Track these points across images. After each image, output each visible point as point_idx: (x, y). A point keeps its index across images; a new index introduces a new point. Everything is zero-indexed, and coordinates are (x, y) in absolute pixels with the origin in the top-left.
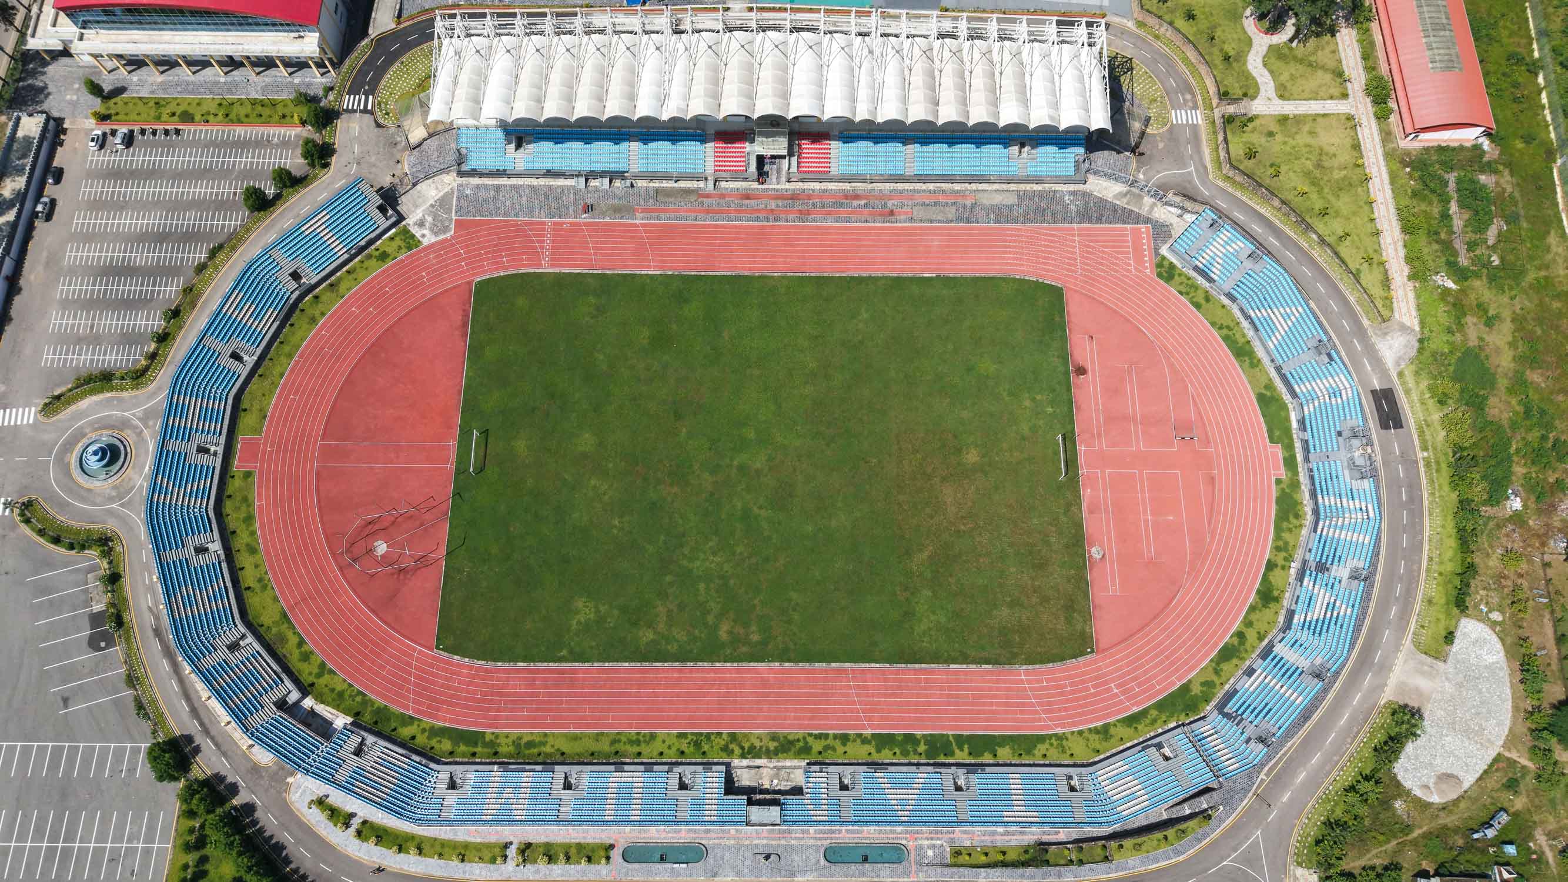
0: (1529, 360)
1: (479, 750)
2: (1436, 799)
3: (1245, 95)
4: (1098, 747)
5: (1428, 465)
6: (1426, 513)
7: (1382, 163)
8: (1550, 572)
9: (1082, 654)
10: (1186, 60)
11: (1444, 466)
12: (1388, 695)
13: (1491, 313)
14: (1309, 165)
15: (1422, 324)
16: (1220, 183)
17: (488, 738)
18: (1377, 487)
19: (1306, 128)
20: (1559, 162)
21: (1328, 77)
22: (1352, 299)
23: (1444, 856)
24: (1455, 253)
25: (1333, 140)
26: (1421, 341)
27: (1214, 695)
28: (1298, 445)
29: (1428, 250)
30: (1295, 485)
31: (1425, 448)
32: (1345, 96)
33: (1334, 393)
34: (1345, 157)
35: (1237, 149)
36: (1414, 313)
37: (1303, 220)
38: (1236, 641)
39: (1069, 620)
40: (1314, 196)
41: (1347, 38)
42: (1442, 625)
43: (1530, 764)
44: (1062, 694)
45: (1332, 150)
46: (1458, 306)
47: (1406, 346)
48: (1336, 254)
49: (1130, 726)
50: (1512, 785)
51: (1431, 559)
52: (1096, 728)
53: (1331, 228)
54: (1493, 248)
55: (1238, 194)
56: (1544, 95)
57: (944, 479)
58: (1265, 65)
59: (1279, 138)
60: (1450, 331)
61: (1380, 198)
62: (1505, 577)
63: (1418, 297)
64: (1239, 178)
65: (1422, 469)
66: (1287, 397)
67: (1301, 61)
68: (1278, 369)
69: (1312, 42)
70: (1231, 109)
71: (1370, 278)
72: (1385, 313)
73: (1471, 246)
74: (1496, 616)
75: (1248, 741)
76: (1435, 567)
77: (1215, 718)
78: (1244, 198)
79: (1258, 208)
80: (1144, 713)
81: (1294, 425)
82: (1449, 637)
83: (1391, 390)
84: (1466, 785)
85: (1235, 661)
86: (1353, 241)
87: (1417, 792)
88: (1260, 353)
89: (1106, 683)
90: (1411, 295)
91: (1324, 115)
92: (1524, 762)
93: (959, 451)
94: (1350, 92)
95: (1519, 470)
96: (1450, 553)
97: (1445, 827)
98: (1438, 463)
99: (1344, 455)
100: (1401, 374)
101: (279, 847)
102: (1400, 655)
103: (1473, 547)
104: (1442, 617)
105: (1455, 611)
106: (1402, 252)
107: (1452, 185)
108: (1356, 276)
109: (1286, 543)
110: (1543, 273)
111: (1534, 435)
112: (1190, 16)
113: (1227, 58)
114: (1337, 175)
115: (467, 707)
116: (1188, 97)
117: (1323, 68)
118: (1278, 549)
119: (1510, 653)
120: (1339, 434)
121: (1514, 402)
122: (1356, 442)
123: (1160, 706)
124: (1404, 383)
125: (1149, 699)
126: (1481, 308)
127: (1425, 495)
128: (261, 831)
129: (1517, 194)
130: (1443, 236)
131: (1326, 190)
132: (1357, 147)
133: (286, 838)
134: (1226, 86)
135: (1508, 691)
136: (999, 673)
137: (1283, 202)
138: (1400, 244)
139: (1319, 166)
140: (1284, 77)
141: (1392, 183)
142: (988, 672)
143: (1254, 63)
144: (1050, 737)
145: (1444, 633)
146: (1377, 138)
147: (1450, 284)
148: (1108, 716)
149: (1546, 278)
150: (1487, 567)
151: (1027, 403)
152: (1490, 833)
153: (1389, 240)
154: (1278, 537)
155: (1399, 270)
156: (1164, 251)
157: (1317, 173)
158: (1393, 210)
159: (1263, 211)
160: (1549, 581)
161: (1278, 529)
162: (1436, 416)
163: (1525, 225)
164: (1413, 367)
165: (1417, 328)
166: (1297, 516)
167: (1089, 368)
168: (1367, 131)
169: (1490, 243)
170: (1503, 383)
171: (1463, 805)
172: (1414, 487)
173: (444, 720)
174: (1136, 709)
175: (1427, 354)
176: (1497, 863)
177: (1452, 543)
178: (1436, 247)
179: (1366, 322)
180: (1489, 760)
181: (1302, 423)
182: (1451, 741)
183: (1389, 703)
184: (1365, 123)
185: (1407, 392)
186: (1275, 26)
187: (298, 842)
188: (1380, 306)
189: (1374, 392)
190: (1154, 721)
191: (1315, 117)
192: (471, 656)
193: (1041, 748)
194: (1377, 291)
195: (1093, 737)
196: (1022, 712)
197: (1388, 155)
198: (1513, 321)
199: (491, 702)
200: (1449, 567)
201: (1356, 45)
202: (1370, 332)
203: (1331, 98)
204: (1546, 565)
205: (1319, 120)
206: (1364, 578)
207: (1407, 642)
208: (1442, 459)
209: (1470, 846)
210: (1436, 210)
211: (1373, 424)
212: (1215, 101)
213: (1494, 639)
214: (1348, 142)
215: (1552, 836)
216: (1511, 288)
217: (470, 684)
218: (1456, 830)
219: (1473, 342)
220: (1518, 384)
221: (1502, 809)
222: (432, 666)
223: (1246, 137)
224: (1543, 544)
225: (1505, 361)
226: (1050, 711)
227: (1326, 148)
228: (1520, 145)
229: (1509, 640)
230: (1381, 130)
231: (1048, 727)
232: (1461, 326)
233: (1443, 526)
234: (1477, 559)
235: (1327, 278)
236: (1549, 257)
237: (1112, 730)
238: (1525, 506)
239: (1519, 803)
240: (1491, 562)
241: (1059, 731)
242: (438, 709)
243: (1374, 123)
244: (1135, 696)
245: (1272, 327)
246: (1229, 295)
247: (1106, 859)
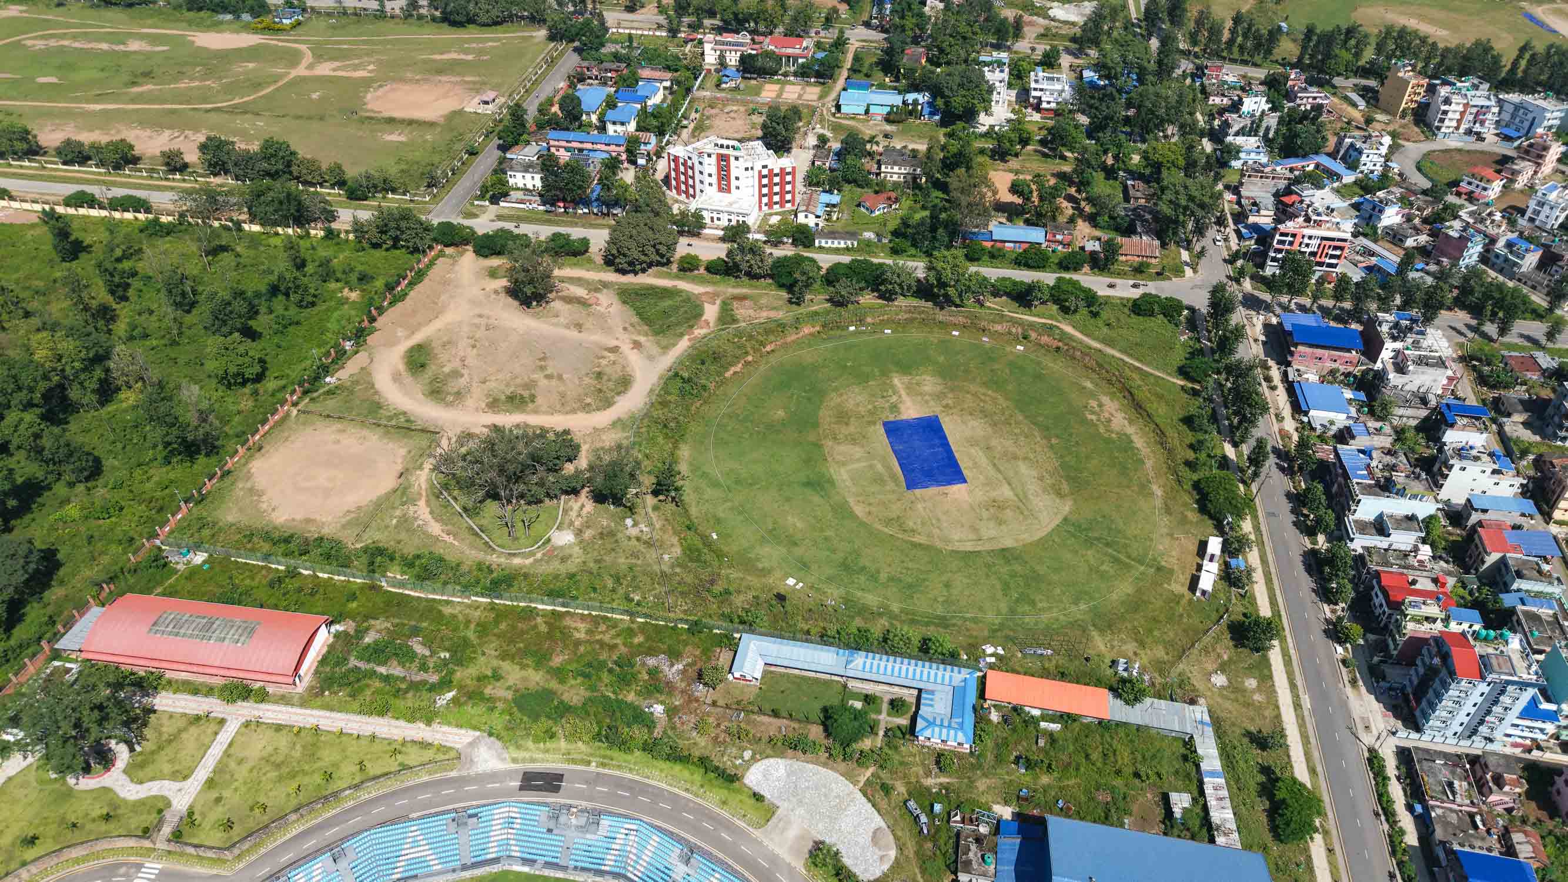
0: (541, 660)
2: (893, 853)
3: (160, 811)
5: (604, 765)
6: (646, 781)
7: (308, 712)
8: (721, 703)
10: (77, 861)
11: (608, 753)
12: (799, 865)
13: (489, 673)
14: (274, 774)
15: (475, 728)
16: (241, 865)
18: (611, 814)
19: (233, 765)
20: (384, 584)
21: (193, 730)
22: (426, 778)
23: (940, 862)
24: (424, 683)
25: (258, 746)
26: (490, 735)
28: (547, 872)
29: (411, 700)
31: (589, 763)
32: (222, 722)
33: (510, 822)
34: (283, 741)
35: (216, 837)
36: (463, 731)
37: (326, 798)
40: (306, 780)
41: (164, 701)
42: (744, 798)
43: (871, 770)
45: (270, 749)
46: (472, 695)
47: (490, 748)
48: (375, 778)
50: (886, 789)
51: (687, 790)
53: (346, 775)
54: (433, 653)
55: (263, 851)
56: (320, 575)
58: (141, 783)
59: (226, 794)
60: (492, 709)
61: (341, 724)
62: (717, 737)
63: (449, 724)
64: (246, 845)
65: (606, 771)
66: (496, 868)
67: (160, 748)
68: (465, 868)
69: (147, 732)
70: (167, 830)
71: (413, 757)
72: (453, 754)
73: (423, 667)
74: (748, 755)
76: (694, 788)
78: (270, 847)
79: (288, 836)
81: (526, 869)
82: (758, 797)
83: (525, 773)
84: (883, 824)
86: (370, 760)
87: (886, 867)
90: (445, 728)
91: (230, 745)
92: (869, 773)
94: (221, 716)
95: (631, 697)
96: (686, 774)
97: (917, 853)
98: (604, 757)
99: (571, 833)
100: (514, 760)
102: (766, 842)
103: (686, 753)
104: (739, 797)
105: (736, 785)
106: (402, 723)
107: (362, 665)
108: (405, 767)
110: (472, 626)
111: (605, 677)
112: (32, 841)
113: (107, 817)
114: (297, 754)
116: (123, 870)
117: (180, 731)
119: (782, 755)
120: (550, 831)
121: (573, 682)
122: (563, 819)
124: (524, 760)
126: (481, 679)
127: (629, 776)
129: (397, 621)
130: (403, 686)
131: (306, 768)
132: (279, 728)
134: (136, 828)
135: (811, 766)
137: (296, 810)
138: (393, 722)
139: (278, 766)
140: (167, 768)
141: (332, 710)
143: (130, 791)
145: (753, 801)
146: (283, 708)
147: (450, 695)
149: (478, 625)
150: (705, 748)
152: (924, 819)
153: (385, 730)
155: (418, 731)
157: (285, 770)
158: (359, 718)
159: (294, 832)
160: (727, 706)
162: (563, 744)
163: (425, 624)
164: (511, 749)
165: (478, 733)
168: (269, 714)
169: (428, 653)
170: (554, 685)
171: (899, 833)
172: (619, 783)
175: (503, 733)
176: (948, 821)
177: (678, 768)
178: (410, 695)
179: (453, 774)
180: (864, 800)
181: (525, 861)
182: (846, 823)
183: (806, 866)
184: (261, 714)
185: (533, 760)
186: (106, 759)
188: (443, 757)
189: (521, 788)
191: (227, 754)
194: (429, 754)
197: (304, 703)
198: (503, 660)
200: (698, 776)
201: (178, 696)
202: (464, 773)
203: (216, 734)
204: (714, 704)
205: (232, 751)
206: (690, 853)
207: (756, 833)
208: (602, 752)
209: (933, 837)
210: (377, 684)
211: (551, 799)
212: (147, 844)
213: (766, 762)
214: (270, 733)
215: (928, 774)
216: (475, 652)
218: (920, 845)
219: (509, 695)
220: (559, 674)
221: (905, 802)
223: (207, 825)
224: (697, 700)
225: (536, 678)
227: (265, 754)
228: (354, 605)
229: (769, 751)
230: (276, 702)
232: (491, 699)
233: (661, 770)
234: (696, 753)
235: (394, 794)
236: (460, 617)
238: (662, 703)
239: (901, 788)
240: (701, 744)
243: (263, 706)
245: (421, 861)
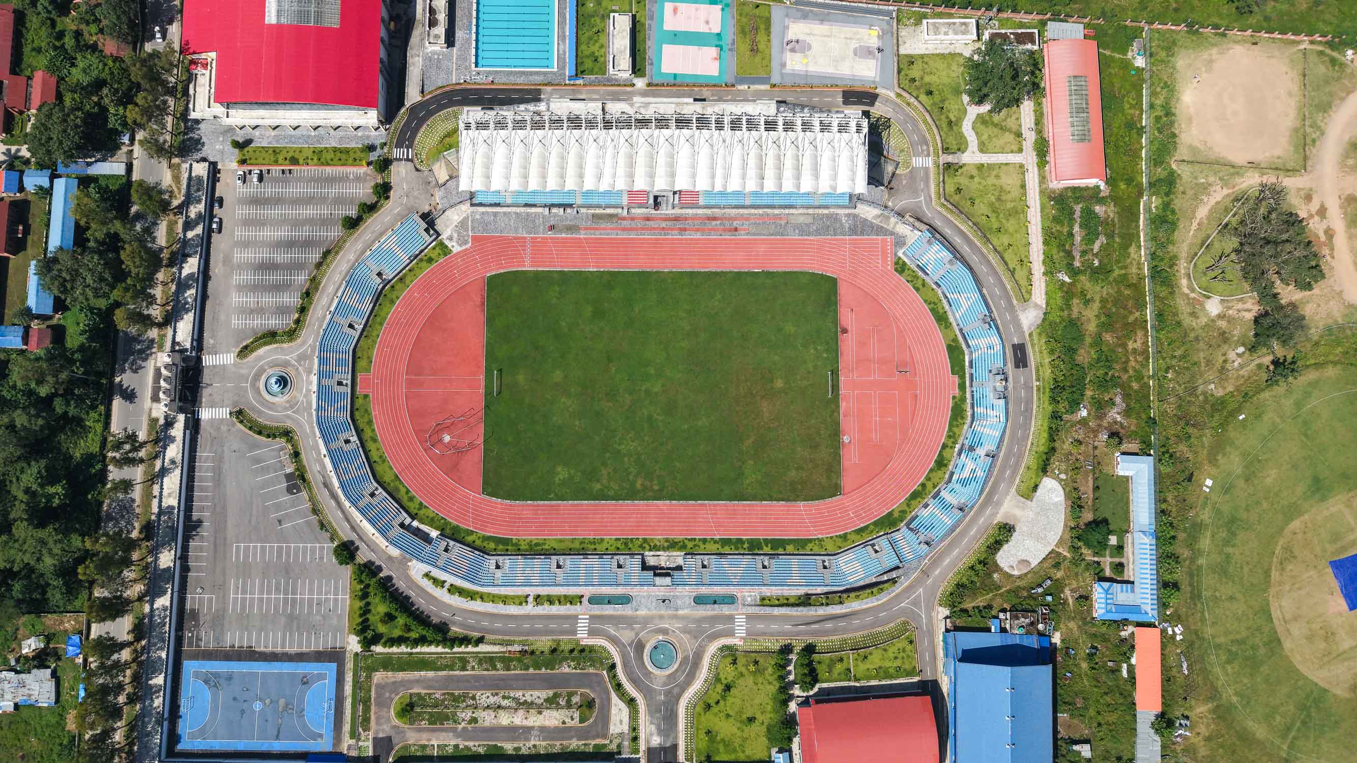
0: (1107, 325)
1: (509, 548)
2: (1016, 573)
3: (959, 150)
4: (840, 544)
5: (1038, 389)
6: (1033, 418)
7: (1038, 197)
8: (1097, 452)
9: (835, 495)
10: (925, 121)
11: (1047, 390)
12: (997, 519)
13: (1088, 297)
14: (993, 199)
15: (1047, 304)
16: (939, 209)
17: (514, 542)
18: (1007, 404)
19: (994, 173)
20: (1145, 198)
21: (1012, 136)
22: (1009, 287)
23: (1015, 601)
24: (1073, 258)
25: (1009, 181)
26: (1045, 314)
27: (906, 518)
28: (967, 376)
29: (1058, 256)
30: (963, 399)
31: (1038, 380)
32: (1020, 150)
33: (990, 347)
34: (1015, 193)
35: (950, 188)
36: (1044, 296)
37: (985, 236)
38: (920, 488)
39: (829, 477)
40: (993, 220)
41: (1027, 109)
42: (1033, 481)
43: (1068, 555)
44: (822, 517)
45: (1008, 189)
46: (1068, 292)
47: (1036, 317)
48: (1002, 258)
49: (858, 534)
50: (1057, 565)
51: (1032, 444)
52: (839, 535)
53: (1001, 241)
54: (1096, 255)
55: (949, 216)
56: (1144, 151)
57: (763, 397)
58: (973, 129)
59: (977, 179)
60: (1062, 310)
61: (1033, 222)
62: (1071, 454)
63: (1047, 286)
64: (950, 206)
65: (1035, 392)
66: (964, 346)
67: (996, 125)
68: (961, 330)
69: (1004, 111)
70: (950, 159)
71: (1020, 274)
72: (1026, 296)
73: (1084, 253)
74: (1063, 476)
75: (920, 543)
76: (1034, 449)
77: (904, 530)
78: (952, 219)
79: (960, 225)
80: (866, 527)
81: (967, 364)
82: (1036, 487)
83: (1023, 344)
84: (1033, 566)
85: (919, 499)
86: (1013, 250)
87: (1007, 569)
88: (952, 319)
89: (847, 511)
90: (1043, 285)
91: (1007, 164)
92: (1065, 553)
93: (771, 381)
94: (1024, 148)
95: (1089, 393)
96: (1043, 441)
97: (1019, 587)
98: (1044, 388)
99: (991, 384)
100: (1030, 335)
101: (408, 598)
102: (1008, 497)
103: (1056, 438)
104: (1034, 476)
105: (1041, 474)
106: (1041, 257)
107: (1077, 214)
108: (1013, 272)
109: (955, 434)
110: (1123, 272)
111: (1100, 373)
112: (930, 93)
113: (950, 123)
114: (1009, 205)
115: (500, 525)
116: (925, 147)
117: (1010, 131)
118: (949, 437)
119: (1067, 496)
120: (990, 371)
121: (1092, 353)
122: (999, 377)
123: (875, 524)
124: (1032, 340)
125: (869, 520)
126: (1083, 293)
127: (1035, 407)
128: (397, 589)
129: (1116, 220)
130: (1067, 247)
131: (1001, 216)
132: (1023, 186)
133: (411, 593)
134: (947, 143)
135: (1063, 517)
136: (789, 506)
137: (974, 224)
138: (1042, 252)
139: (999, 199)
140: (985, 137)
141: (1042, 211)
142: (783, 505)
143: (967, 128)
144: (815, 540)
145: (1033, 486)
146: (1037, 181)
147: (1067, 279)
148: (847, 528)
149: (1125, 274)
150: (1063, 449)
151: (812, 351)
152: (1040, 590)
153: (1035, 249)
154: (950, 430)
155: (1038, 268)
156: (900, 254)
157: (997, 204)
158: (1040, 230)
159: (962, 228)
160: (1095, 456)
161: (951, 425)
162: (1047, 360)
163: (1117, 240)
164: (1038, 330)
165: (1044, 306)
166: (963, 418)
167: (849, 328)
168: (1031, 175)
169: (1095, 251)
170: (1088, 340)
171: (1029, 576)
172: (1029, 402)
173: (490, 532)
174: (862, 525)
175: (1047, 322)
176: (1042, 605)
177: (1045, 435)
178: (1062, 254)
179: (1015, 302)
180: (1047, 553)
181: (971, 362)
182: (1029, 543)
183: (999, 522)
184: (1030, 170)
185: (1033, 346)
186: (980, 102)
187: (418, 595)
188: (1024, 291)
189: (1014, 346)
190: (872, 532)
191: (1000, 165)
192: (503, 498)
193: (810, 546)
194: (1023, 283)
195: (837, 540)
196: (800, 527)
197: (1042, 192)
198: (1101, 301)
199: (515, 522)
200: (1042, 449)
201: (1032, 113)
202: (1017, 308)
203: (1012, 152)
204: (1095, 448)
205: (1003, 167)
206: (992, 456)
207: (1013, 490)
208: (1047, 386)
209: (1031, 596)
210: (1065, 230)
211: (1010, 366)
212: (940, 152)
213: (1060, 489)
214: (1019, 183)
215: (1072, 590)
216: (1103, 280)
217: (502, 513)
218: (1024, 589)
219: (1075, 315)
220: (1098, 341)
221: (1049, 578)
222: (480, 503)
223: (956, 179)
224: (1095, 436)
225: (1092, 327)
226: (815, 526)
227: (1005, 187)
228: (1123, 186)
229: (1067, 490)
230: (1040, 175)
231: (815, 535)
232: (1069, 307)
233: (1042, 425)
234: (1057, 445)
235: (996, 273)
236: (1129, 260)
237: (849, 536)
238: (1089, 414)
239: (1059, 574)
240: (1066, 445)
241: (820, 536)
242: (486, 526)
243: (1036, 169)
244: (863, 518)
245: (959, 306)
246: (936, 283)
247: (841, 603)
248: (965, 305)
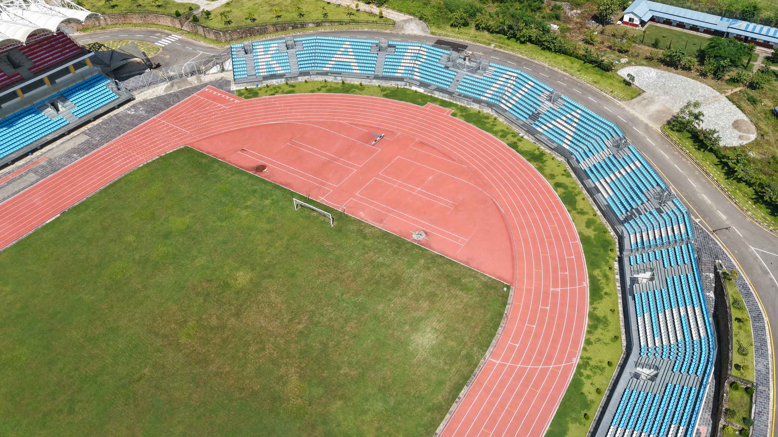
4: (612, 334)
5: (500, 47)
6: (532, 60)
8: (608, 33)
9: (505, 296)
12: (657, 127)
14: (267, 8)
15: (411, 14)
16: (228, 46)
22: (366, 30)
26: (421, 19)
27: (601, 224)
28: (436, 94)
30: (463, 109)
33: (418, 57)
36: (402, 14)
37: (295, 24)
38: (561, 190)
39: (464, 288)
40: (287, 14)
43: (740, 88)
44: (537, 336)
47: (417, 25)
48: (332, 22)
49: (601, 298)
51: (564, 70)
52: (589, 326)
53: (314, 18)
63: (394, 9)
64: (235, 35)
65: (502, 50)
66: (399, 85)
68: (377, 77)
71: (362, 18)
72: (390, 22)
74: (624, 60)
77: (626, 229)
80: (593, 280)
81: (421, 90)
82: (627, 83)
83: (440, 40)
84: (746, 119)
85: (578, 198)
86: (333, 14)
87: (744, 142)
88: (356, 82)
89: (546, 293)
92: (736, 90)
96: (568, 62)
99: (463, 72)
100: (432, 33)
102: (628, 109)
105: (610, 73)
108: (354, 21)
109: (502, 131)
114: (287, 4)
119: (655, 67)
120: (447, 67)
122: (459, 60)
123: (593, 264)
124: (440, 35)
125: (581, 269)
127: (520, 56)
131: (291, 10)
135: (681, 77)
136: (480, 384)
137: (274, 25)
139: (272, 5)
142: (469, 396)
144: (579, 373)
145: (622, 85)
148: (581, 310)
155: (370, 8)
157: (275, 8)
162: (473, 32)
164: (433, 28)
165: (412, 17)
166: (487, 118)
167: (263, 163)
172: (510, 57)
174: (587, 283)
175: (430, 20)
177: (561, 58)
179: (387, 31)
180: (729, 102)
181: (422, 84)
183: (663, 128)
185: (447, 36)
188: (383, 22)
190: (606, 276)
193: (588, 389)
194: (374, 19)
195: (598, 333)
196: (536, 385)
202: (395, 32)
208: (502, 41)
213: (640, 67)
226: (550, 358)
229: (644, 63)
231: (567, 369)
237: (599, 313)
238: (558, 25)
241: (576, 361)
244: (573, 278)
245: (348, 65)
246: (302, 74)
247: (748, 391)
248: (350, 59)
